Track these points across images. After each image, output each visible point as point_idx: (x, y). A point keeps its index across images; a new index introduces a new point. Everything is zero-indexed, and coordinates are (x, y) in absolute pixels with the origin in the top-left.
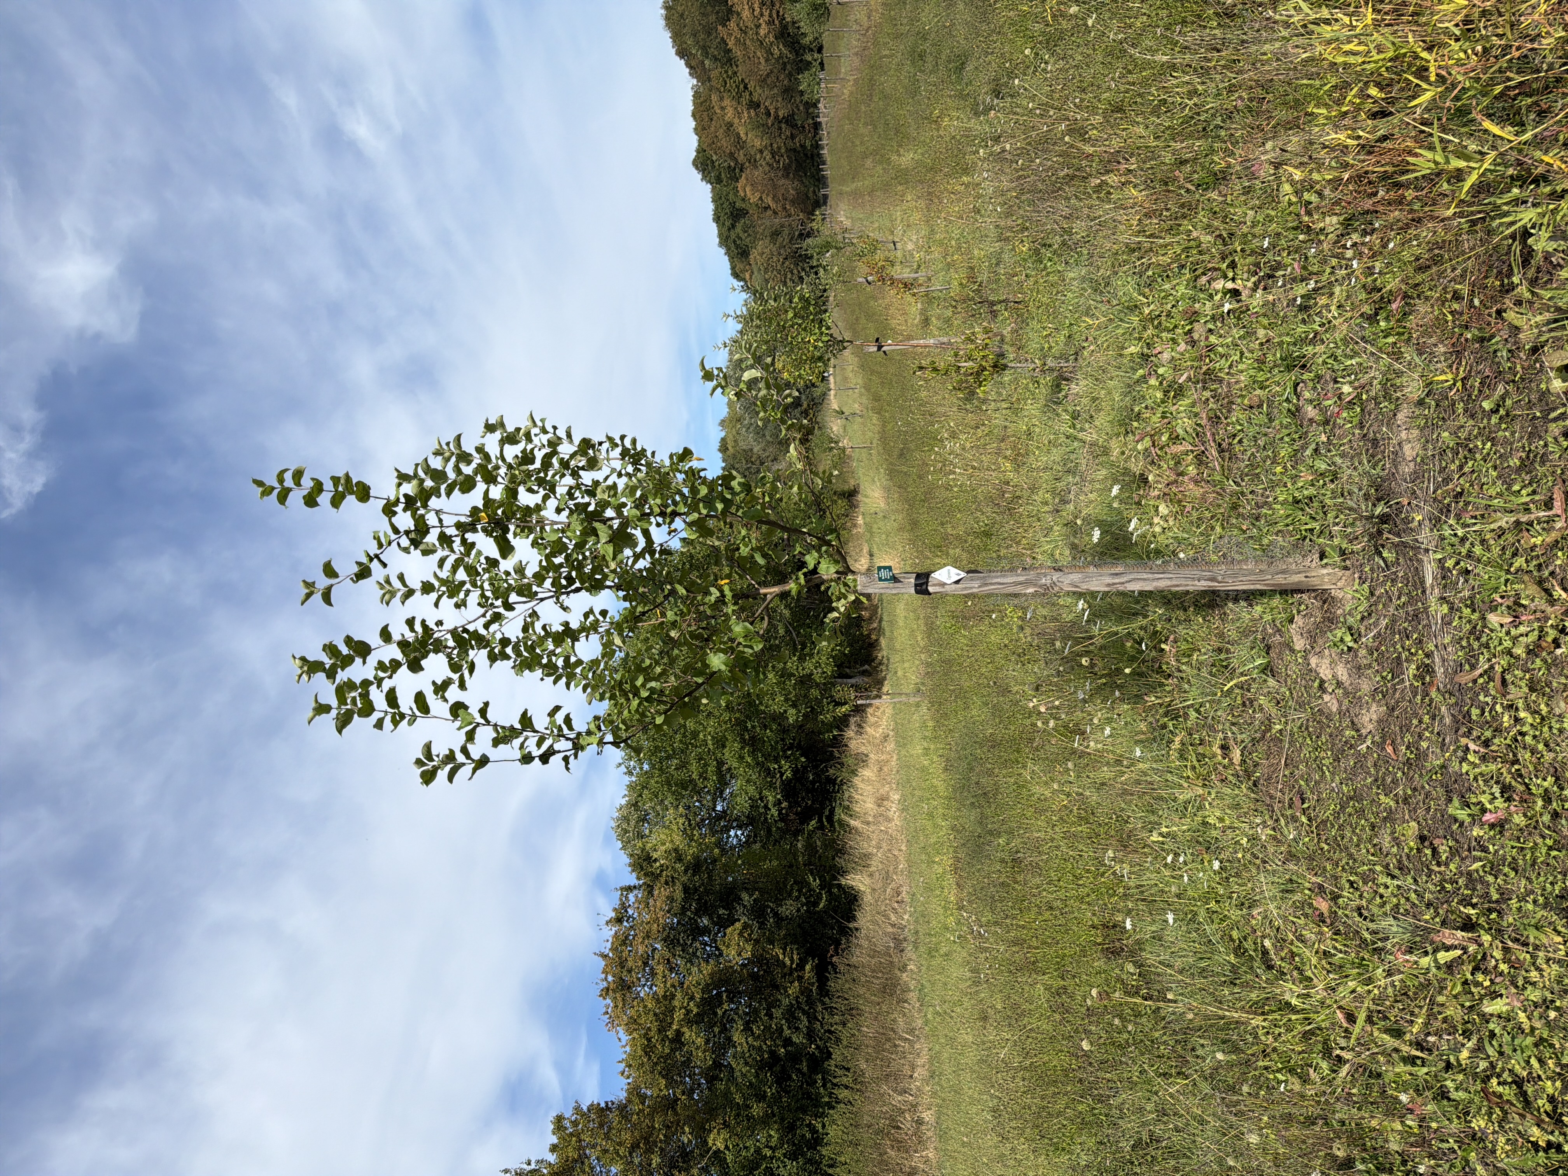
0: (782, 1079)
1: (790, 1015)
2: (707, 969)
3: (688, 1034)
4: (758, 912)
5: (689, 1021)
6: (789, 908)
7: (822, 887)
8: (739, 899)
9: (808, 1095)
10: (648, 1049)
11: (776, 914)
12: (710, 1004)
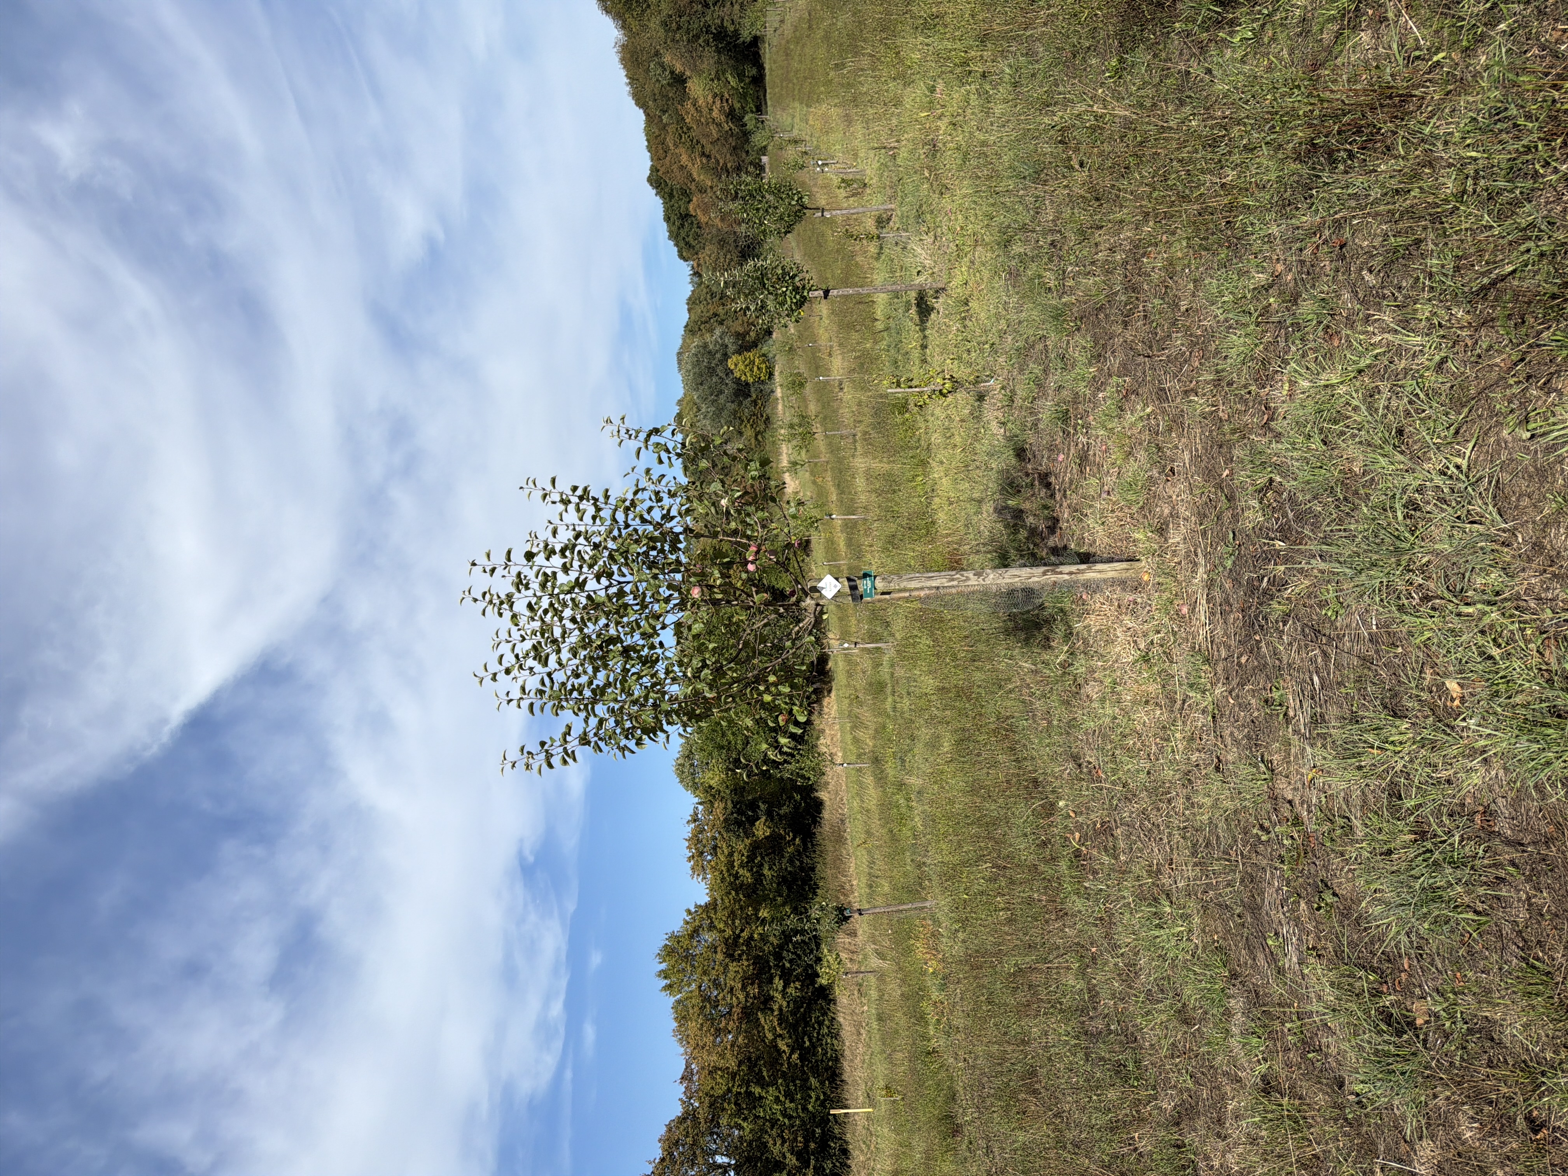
0: (789, 889)
1: (791, 861)
2: (748, 842)
3: (741, 872)
4: (769, 814)
5: (742, 866)
6: (785, 810)
7: (802, 799)
8: (758, 807)
9: (802, 895)
10: (723, 880)
11: (778, 814)
12: (751, 858)
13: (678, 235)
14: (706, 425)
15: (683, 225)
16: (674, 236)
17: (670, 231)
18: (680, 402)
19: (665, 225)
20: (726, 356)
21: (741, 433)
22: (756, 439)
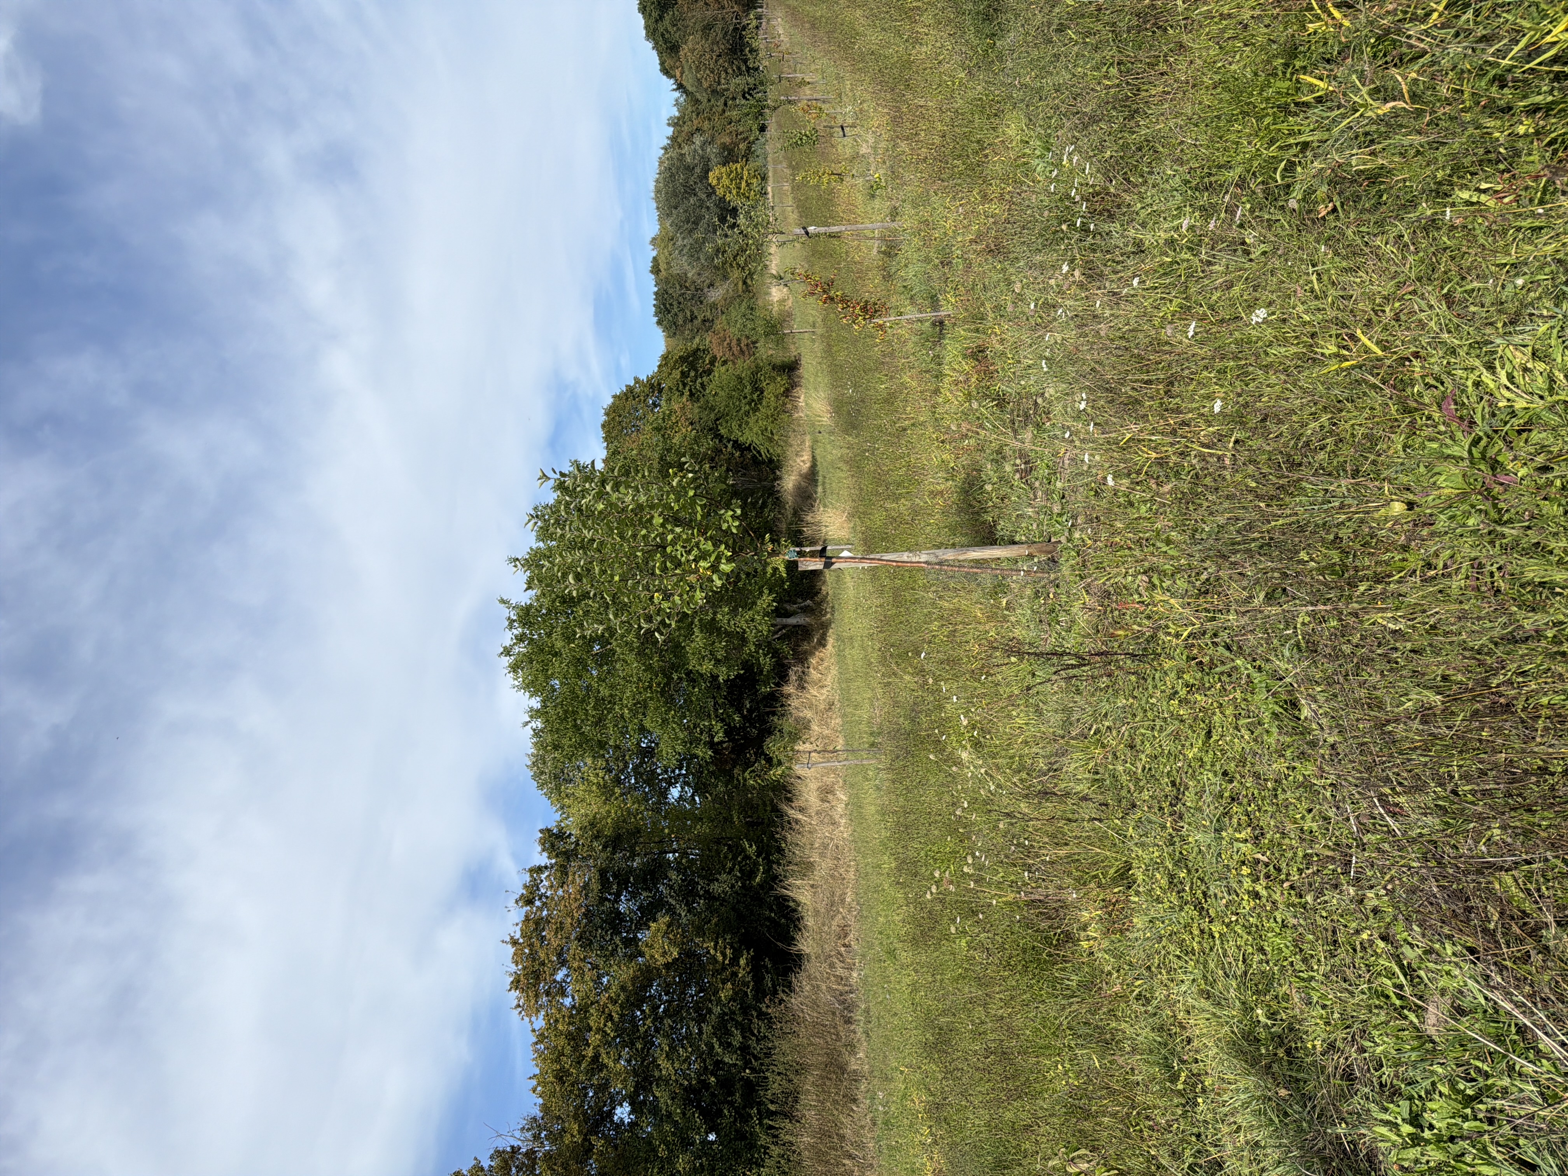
1: (722, 1030)
2: (625, 975)
7: (759, 853)
12: (630, 1019)
13: (655, 30)
14: (683, 265)
15: (661, 18)
16: (652, 33)
17: (647, 27)
18: (654, 241)
19: (640, 16)
20: (706, 171)
21: (725, 277)
22: (745, 283)
